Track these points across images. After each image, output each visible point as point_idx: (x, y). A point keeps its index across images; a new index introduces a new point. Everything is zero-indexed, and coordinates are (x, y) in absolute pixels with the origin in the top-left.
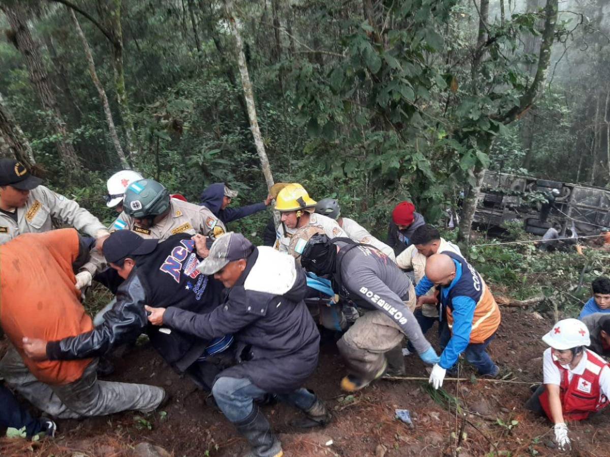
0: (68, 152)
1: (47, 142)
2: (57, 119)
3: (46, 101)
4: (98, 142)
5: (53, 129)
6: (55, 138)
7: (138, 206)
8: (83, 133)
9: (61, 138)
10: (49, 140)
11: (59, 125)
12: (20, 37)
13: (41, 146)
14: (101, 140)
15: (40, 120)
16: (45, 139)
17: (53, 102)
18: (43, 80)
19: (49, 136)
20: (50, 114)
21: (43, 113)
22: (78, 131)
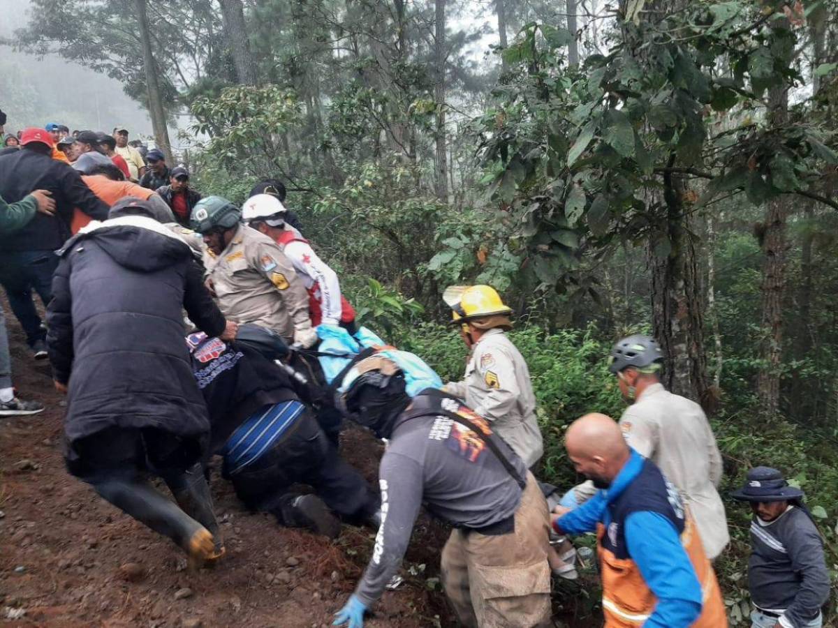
0: (770, 386)
1: (746, 365)
2: (772, 341)
3: (769, 315)
4: (820, 385)
5: (761, 352)
6: (758, 364)
7: (203, 214)
8: (799, 368)
9: (766, 366)
10: (749, 364)
11: (772, 348)
12: (770, 234)
13: (735, 367)
14: (825, 384)
15: (749, 335)
16: (745, 361)
17: (776, 319)
18: (776, 289)
19: (751, 358)
20: (766, 332)
21: (757, 328)
22: (794, 364)
